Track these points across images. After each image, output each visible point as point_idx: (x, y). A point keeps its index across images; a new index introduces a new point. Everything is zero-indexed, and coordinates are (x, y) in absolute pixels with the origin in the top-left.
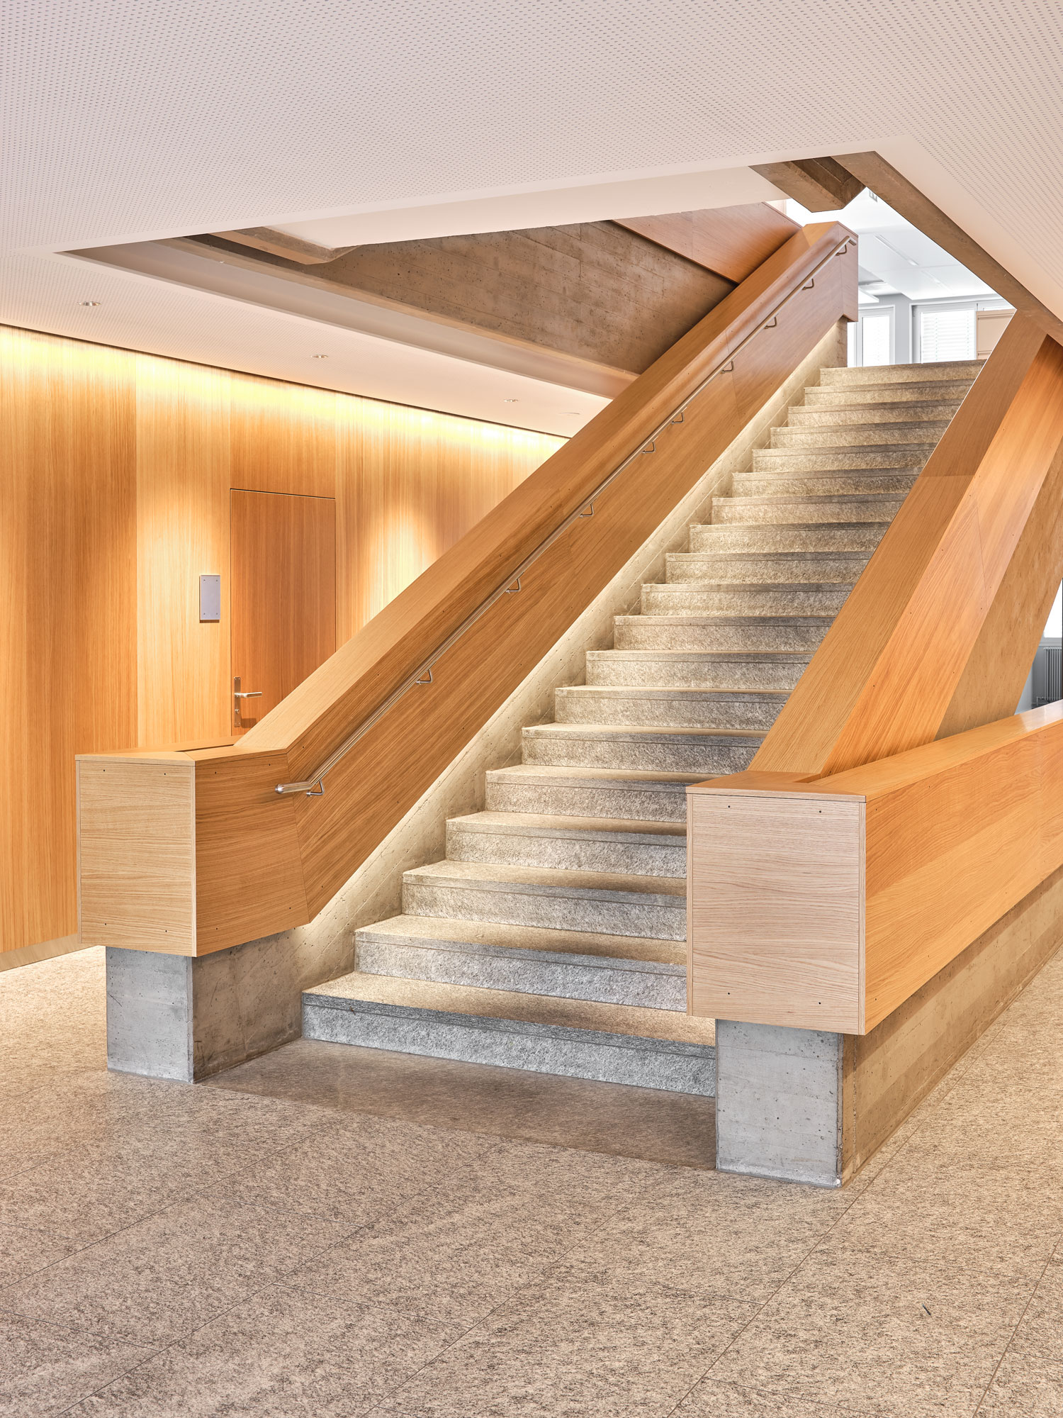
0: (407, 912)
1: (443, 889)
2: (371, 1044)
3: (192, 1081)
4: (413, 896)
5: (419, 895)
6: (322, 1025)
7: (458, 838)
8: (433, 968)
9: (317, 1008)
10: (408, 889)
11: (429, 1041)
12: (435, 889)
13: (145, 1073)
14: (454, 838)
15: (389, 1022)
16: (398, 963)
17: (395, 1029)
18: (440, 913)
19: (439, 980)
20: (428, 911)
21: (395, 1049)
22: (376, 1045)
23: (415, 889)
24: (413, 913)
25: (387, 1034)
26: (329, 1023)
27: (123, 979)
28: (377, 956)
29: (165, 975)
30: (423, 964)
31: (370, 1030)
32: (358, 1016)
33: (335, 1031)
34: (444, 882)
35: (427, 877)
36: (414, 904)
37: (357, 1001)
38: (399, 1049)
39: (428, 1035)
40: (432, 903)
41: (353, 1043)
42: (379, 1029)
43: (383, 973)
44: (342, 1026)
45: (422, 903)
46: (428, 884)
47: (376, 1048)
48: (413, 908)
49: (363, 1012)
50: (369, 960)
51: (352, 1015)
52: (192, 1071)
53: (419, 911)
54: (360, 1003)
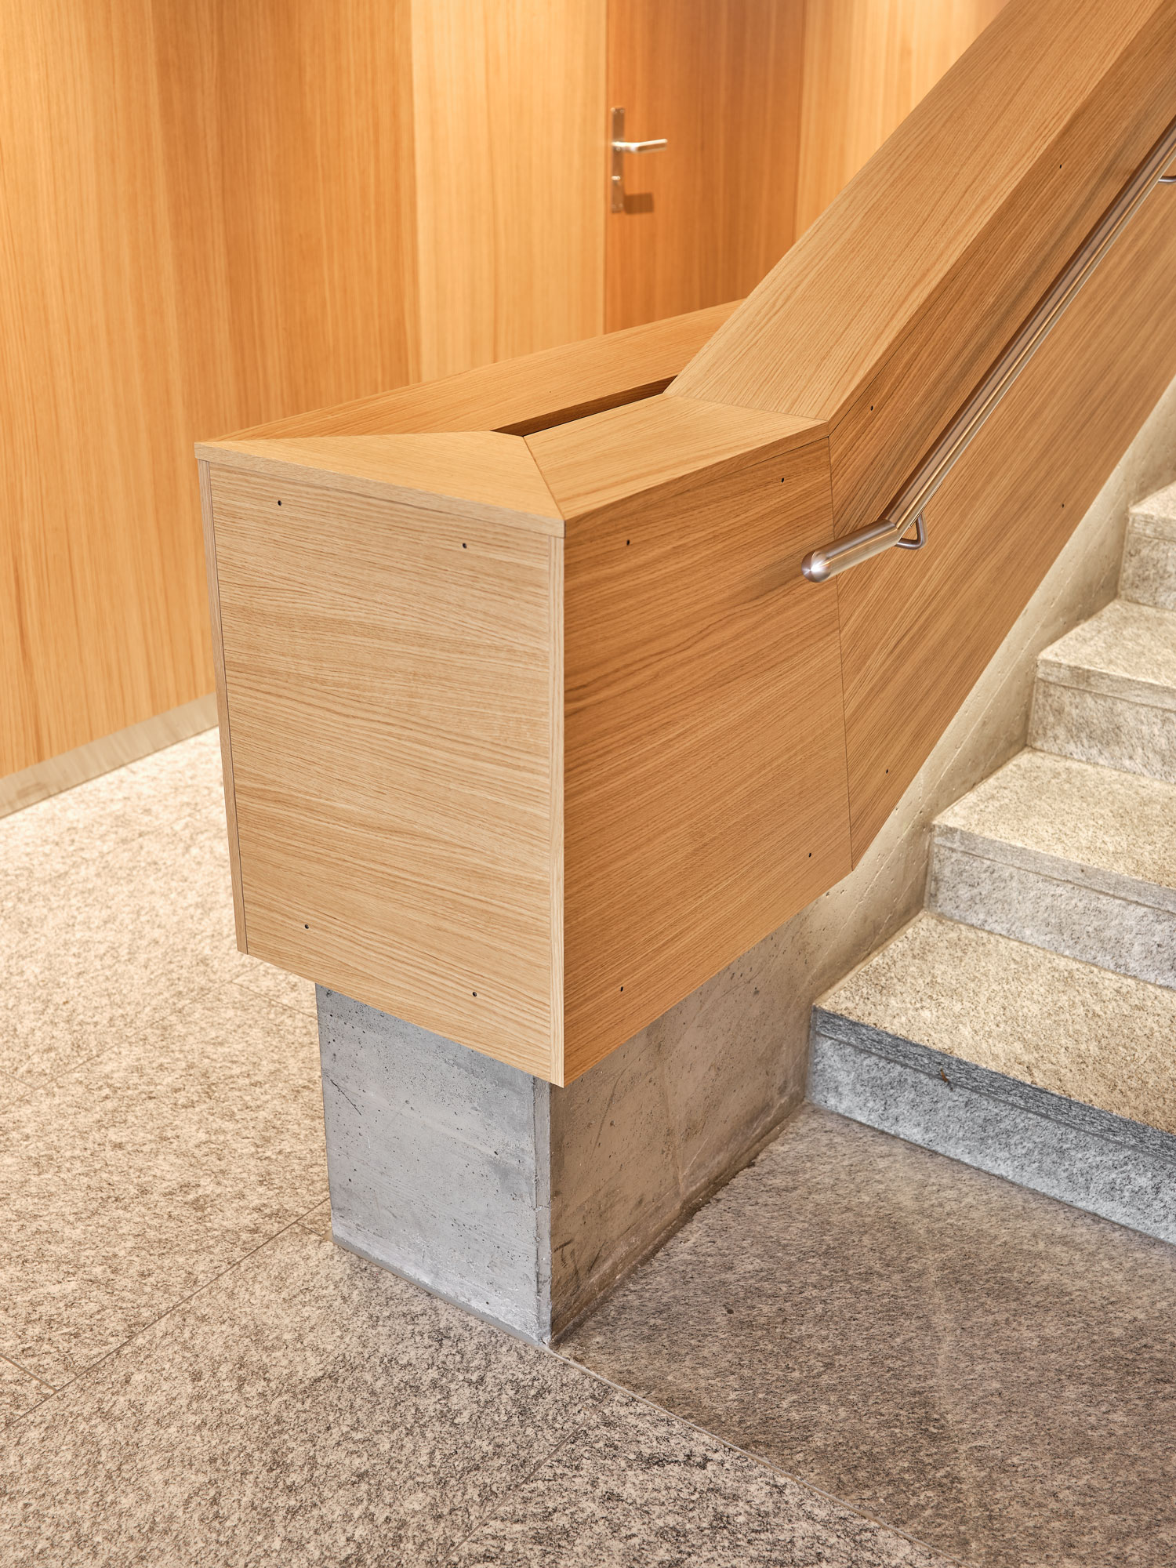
0: (1038, 744)
1: (1143, 710)
2: (988, 1165)
3: (547, 1339)
4: (1059, 712)
5: (1074, 712)
6: (859, 1089)
7: (1155, 555)
8: (1137, 948)
9: (849, 1050)
10: (1047, 695)
11: (1157, 1205)
12: (1120, 707)
13: (426, 1279)
14: (1145, 552)
15: (1049, 1132)
16: (1041, 915)
17: (1061, 1152)
18: (1127, 762)
19: (1151, 977)
20: (1094, 751)
21: (1055, 1193)
22: (1003, 1170)
23: (1067, 697)
24: (1055, 749)
25: (1036, 1155)
26: (876, 1088)
27: (362, 1053)
28: (985, 888)
29: (474, 1080)
30: (1108, 933)
31: (985, 1133)
32: (958, 1096)
33: (893, 1111)
34: (1147, 692)
35: (1102, 676)
36: (1061, 731)
37: (959, 1061)
38: (1068, 1197)
39: (1157, 1189)
40: (1110, 736)
41: (940, 1149)
42: (1016, 1138)
43: (998, 928)
44: (914, 1105)
45: (1081, 730)
46: (1104, 691)
47: (1001, 1178)
48: (1056, 738)
49: (974, 1090)
50: (964, 892)
51: (942, 1089)
52: (547, 1318)
53: (1071, 747)
54: (969, 1070)
